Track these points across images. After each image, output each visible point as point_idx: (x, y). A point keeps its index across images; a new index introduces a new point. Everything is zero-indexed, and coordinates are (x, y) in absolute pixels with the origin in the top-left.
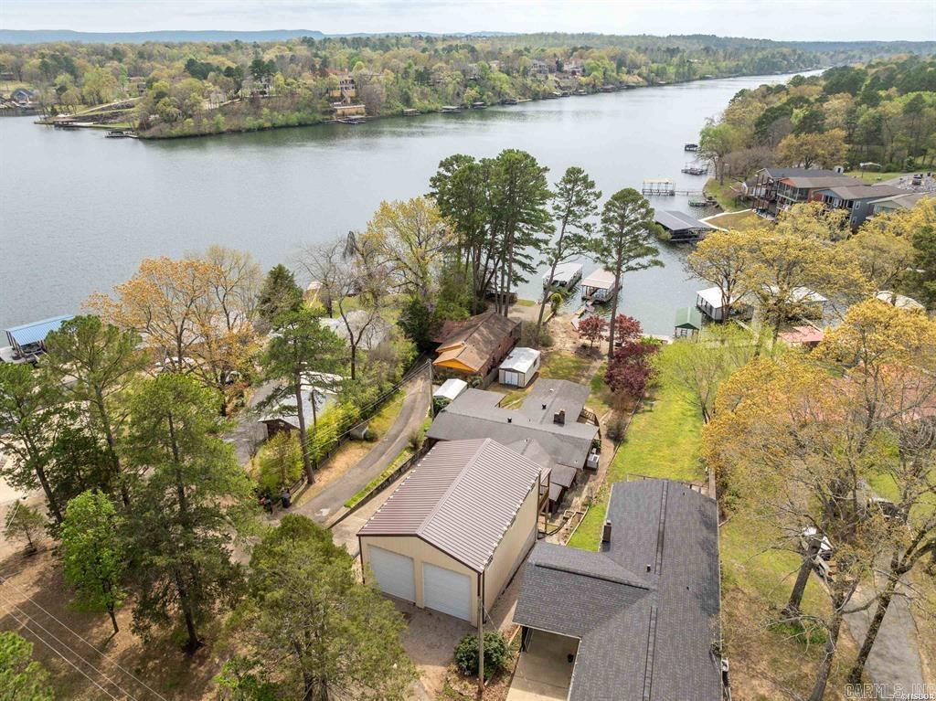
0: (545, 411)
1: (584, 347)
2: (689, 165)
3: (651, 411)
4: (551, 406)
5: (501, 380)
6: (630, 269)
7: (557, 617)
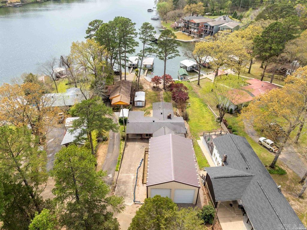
0: (162, 115)
1: (154, 87)
2: (153, 17)
3: (190, 107)
4: (163, 112)
5: (136, 105)
6: (169, 58)
7: (230, 194)
